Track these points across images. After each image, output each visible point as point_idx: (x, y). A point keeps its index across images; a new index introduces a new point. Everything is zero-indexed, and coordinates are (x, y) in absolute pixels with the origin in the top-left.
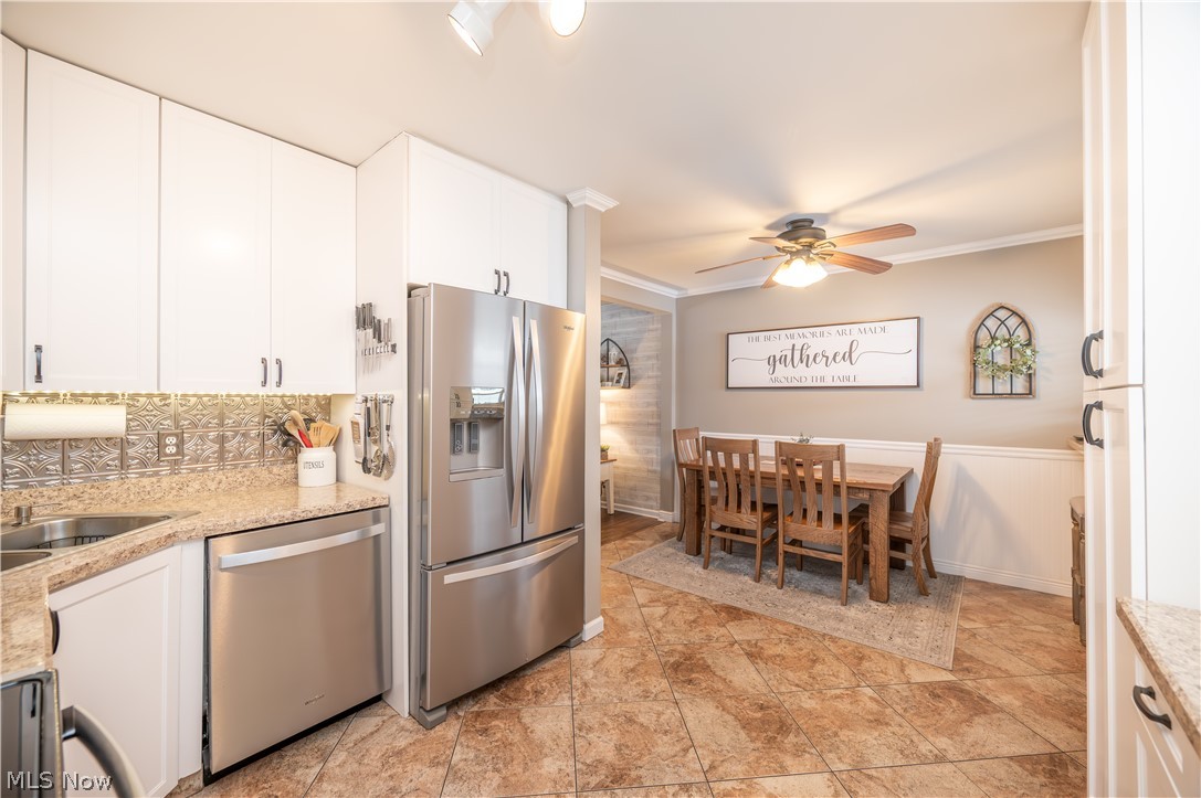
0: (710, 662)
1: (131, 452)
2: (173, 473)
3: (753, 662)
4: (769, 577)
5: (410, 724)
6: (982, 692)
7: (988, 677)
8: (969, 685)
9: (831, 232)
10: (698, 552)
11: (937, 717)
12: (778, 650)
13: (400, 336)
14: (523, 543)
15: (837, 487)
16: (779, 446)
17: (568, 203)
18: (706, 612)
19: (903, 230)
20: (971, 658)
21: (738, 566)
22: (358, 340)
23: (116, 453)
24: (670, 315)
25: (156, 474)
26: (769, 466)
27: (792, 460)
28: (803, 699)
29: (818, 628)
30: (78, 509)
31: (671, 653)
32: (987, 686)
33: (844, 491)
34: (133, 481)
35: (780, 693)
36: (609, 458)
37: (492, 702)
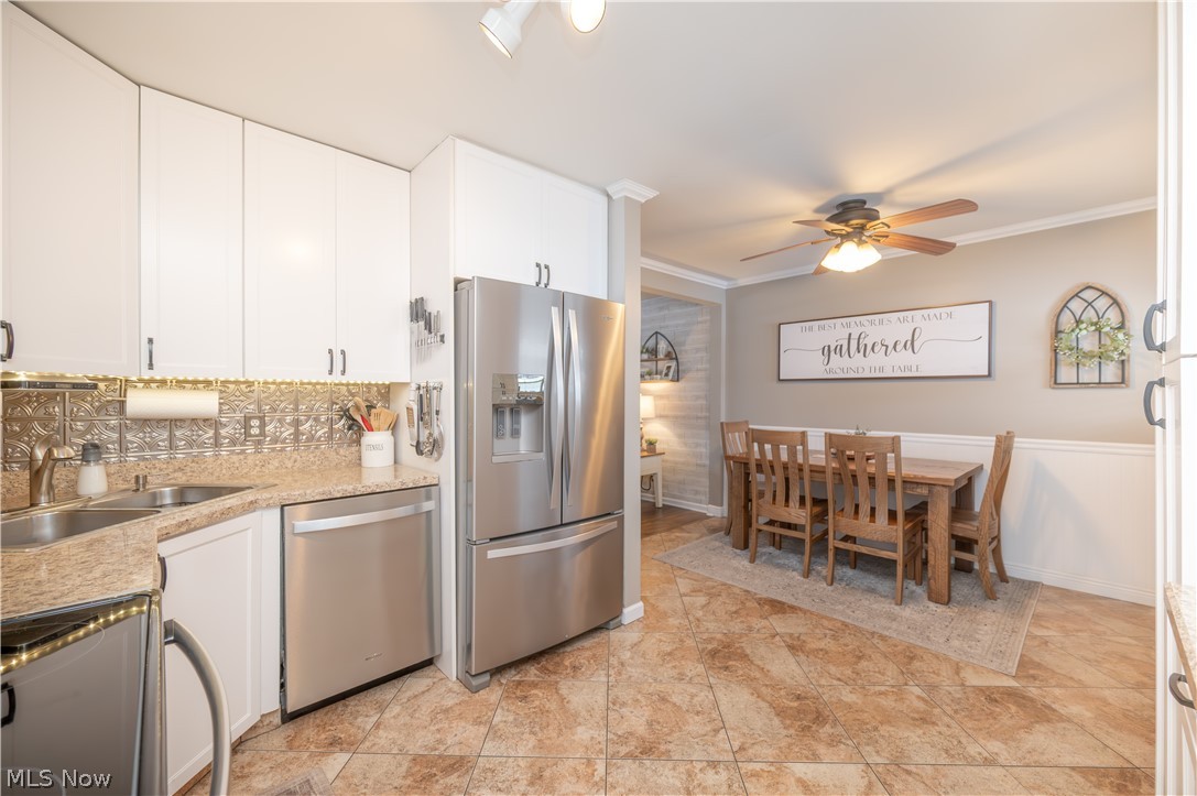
0: (748, 651)
1: (223, 432)
2: (257, 452)
3: (794, 655)
4: (819, 573)
5: (457, 687)
6: (1048, 701)
7: (1057, 686)
8: (1033, 692)
9: (885, 213)
10: (746, 546)
11: (992, 721)
12: (822, 645)
13: (448, 327)
14: (562, 525)
15: (891, 481)
16: (830, 438)
17: (608, 196)
18: (748, 604)
19: (962, 206)
20: (1039, 666)
21: (787, 562)
22: (412, 332)
23: (211, 433)
24: (719, 306)
25: (243, 452)
26: (819, 460)
27: (843, 452)
28: (844, 692)
29: (868, 626)
30: (182, 479)
31: (709, 640)
32: (1054, 695)
33: (899, 485)
34: (225, 457)
35: (820, 686)
36: (658, 451)
37: (532, 672)
